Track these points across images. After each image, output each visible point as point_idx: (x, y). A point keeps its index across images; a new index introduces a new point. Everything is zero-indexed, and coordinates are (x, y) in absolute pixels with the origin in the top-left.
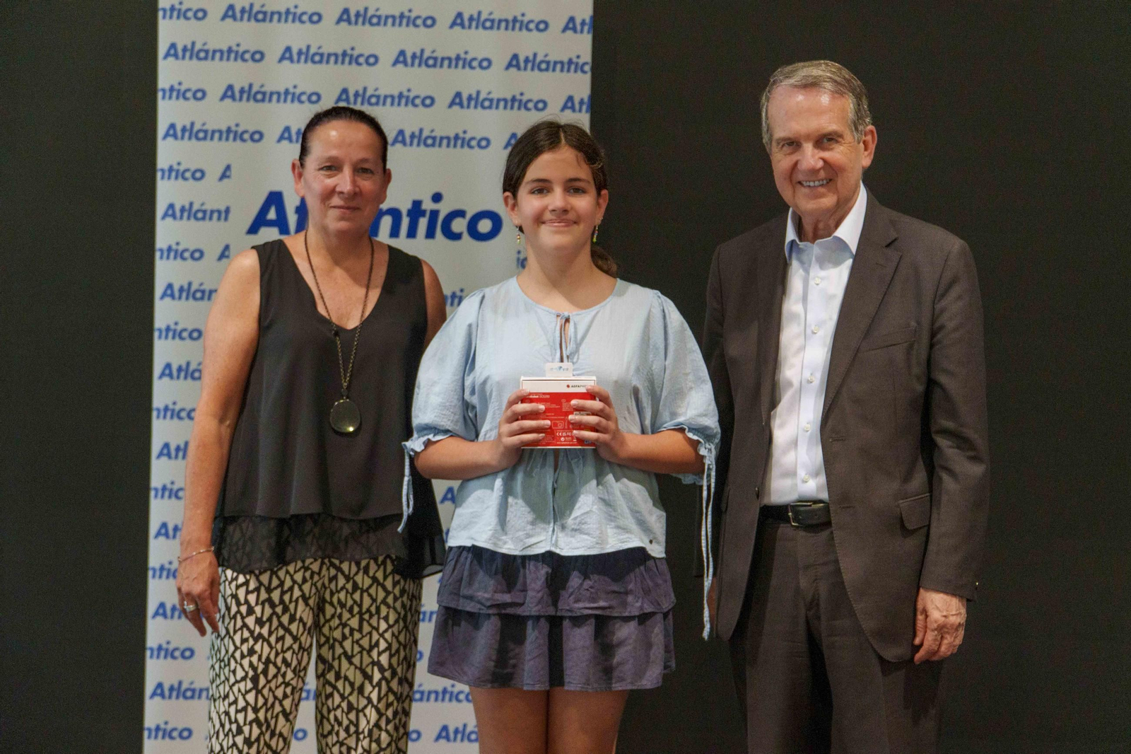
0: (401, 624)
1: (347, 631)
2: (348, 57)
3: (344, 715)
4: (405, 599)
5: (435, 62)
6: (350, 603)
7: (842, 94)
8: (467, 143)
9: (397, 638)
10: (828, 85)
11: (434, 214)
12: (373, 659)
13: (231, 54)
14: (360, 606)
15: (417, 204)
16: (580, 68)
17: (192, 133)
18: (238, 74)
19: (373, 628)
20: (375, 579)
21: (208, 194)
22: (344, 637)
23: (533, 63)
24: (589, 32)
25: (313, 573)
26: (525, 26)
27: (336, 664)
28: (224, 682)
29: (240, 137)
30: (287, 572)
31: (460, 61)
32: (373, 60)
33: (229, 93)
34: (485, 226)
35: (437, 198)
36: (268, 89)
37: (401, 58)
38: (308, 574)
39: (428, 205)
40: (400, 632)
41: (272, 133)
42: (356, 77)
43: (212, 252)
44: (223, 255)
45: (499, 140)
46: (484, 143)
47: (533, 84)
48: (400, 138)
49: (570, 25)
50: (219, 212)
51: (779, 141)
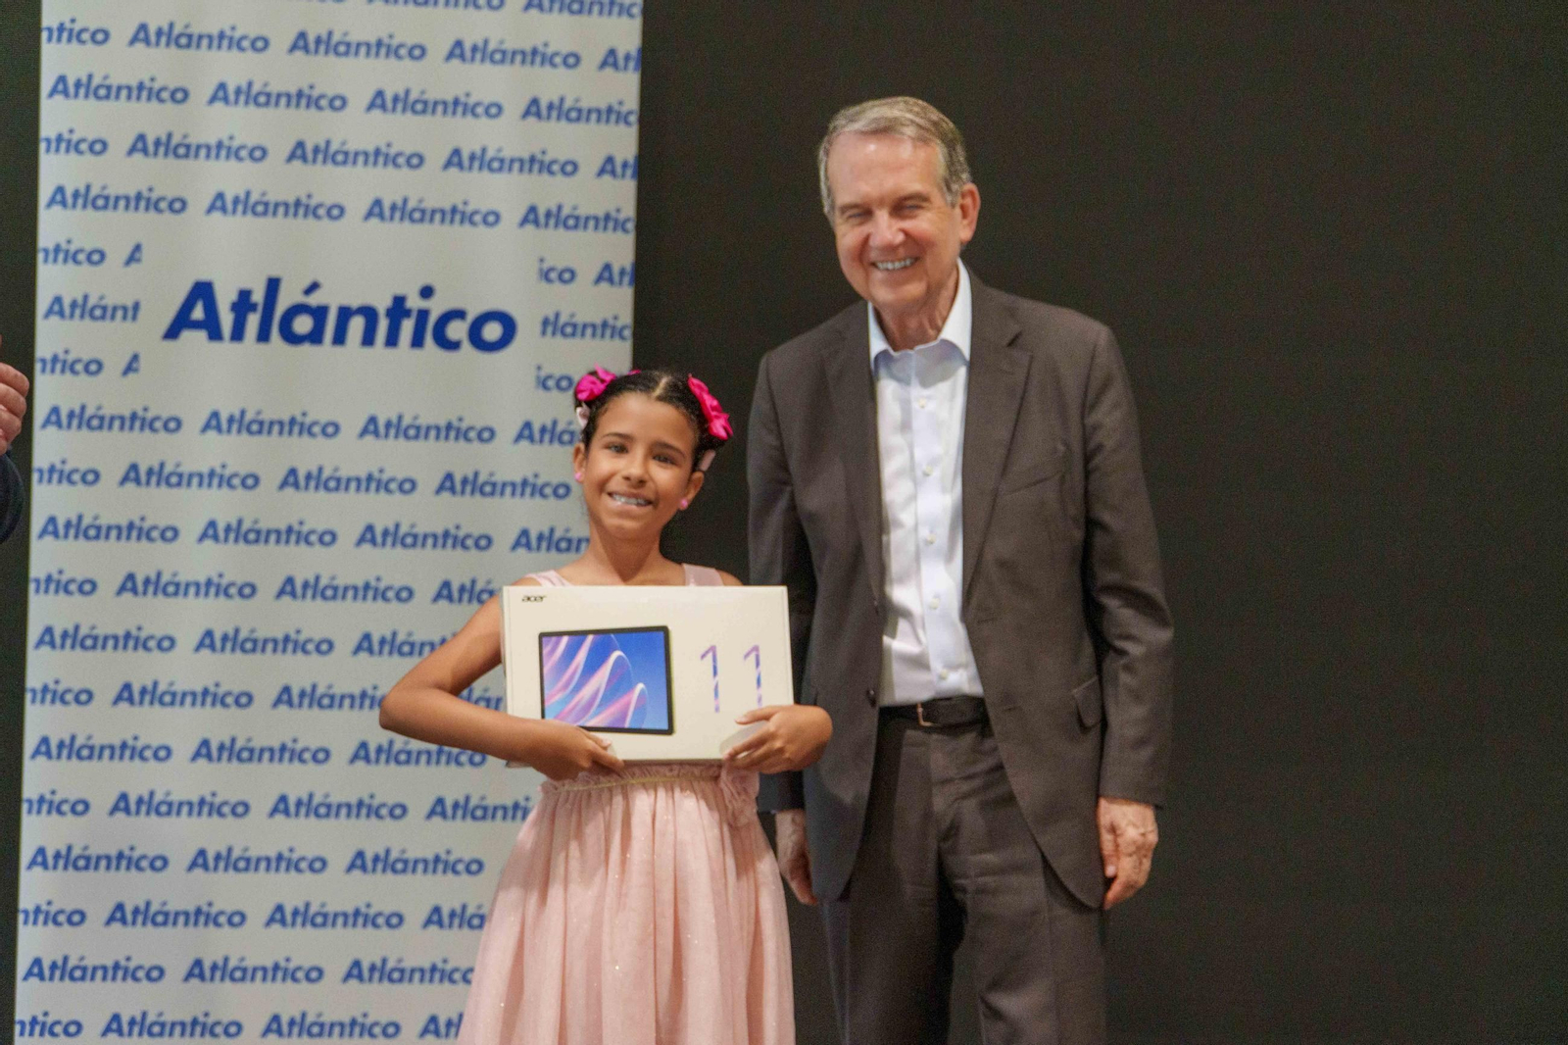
2: (304, 99)
5: (424, 107)
7: (927, 142)
8: (468, 218)
10: (909, 131)
11: (423, 315)
13: (142, 91)
15: (399, 301)
16: (623, 118)
17: (87, 199)
18: (154, 120)
21: (109, 284)
23: (559, 111)
24: (635, 70)
26: (548, 60)
29: (154, 205)
31: (458, 106)
32: (338, 103)
33: (139, 145)
34: (493, 331)
35: (427, 292)
36: (193, 140)
37: (378, 102)
39: (414, 302)
41: (199, 201)
42: (315, 127)
43: (115, 363)
44: (130, 368)
45: (512, 214)
46: (492, 218)
47: (558, 139)
48: (376, 210)
49: (610, 60)
50: (125, 308)
51: (845, 209)
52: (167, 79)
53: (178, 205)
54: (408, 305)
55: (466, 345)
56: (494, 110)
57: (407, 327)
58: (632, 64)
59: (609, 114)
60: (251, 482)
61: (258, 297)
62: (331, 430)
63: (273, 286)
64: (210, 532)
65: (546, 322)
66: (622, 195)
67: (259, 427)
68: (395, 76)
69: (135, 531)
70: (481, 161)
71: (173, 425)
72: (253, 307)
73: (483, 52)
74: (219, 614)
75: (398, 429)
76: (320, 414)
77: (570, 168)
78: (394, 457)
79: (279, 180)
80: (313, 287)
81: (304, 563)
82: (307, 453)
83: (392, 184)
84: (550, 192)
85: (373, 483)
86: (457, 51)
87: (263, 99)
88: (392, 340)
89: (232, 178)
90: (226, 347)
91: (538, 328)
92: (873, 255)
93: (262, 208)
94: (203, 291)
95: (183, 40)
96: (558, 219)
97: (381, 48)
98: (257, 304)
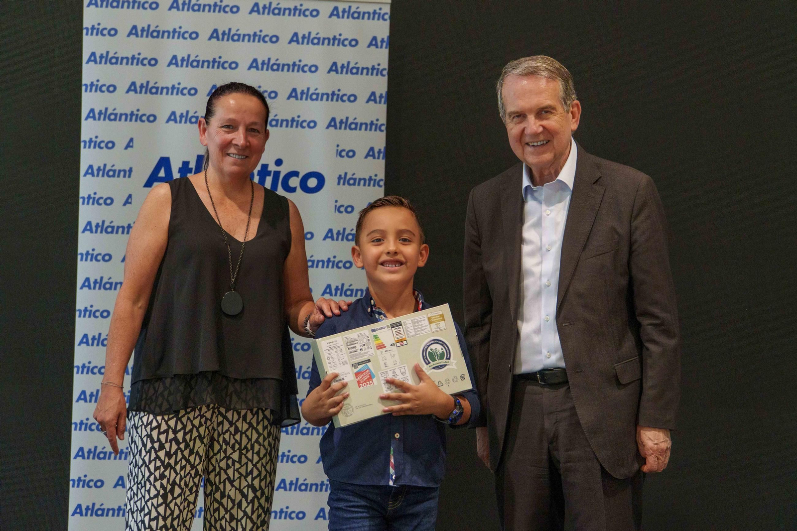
0: (268, 458)
1: (230, 462)
2: (217, 63)
3: (227, 523)
4: (270, 439)
5: (278, 67)
6: (232, 441)
8: (300, 125)
9: (265, 467)
11: (277, 174)
12: (249, 483)
13: (134, 60)
14: (240, 444)
15: (265, 167)
16: (380, 73)
17: (106, 115)
18: (140, 74)
19: (249, 460)
20: (250, 424)
21: (116, 158)
22: (228, 467)
23: (347, 69)
24: (386, 48)
25: (207, 419)
26: (342, 43)
27: (221, 486)
28: (141, 499)
29: (140, 118)
30: (189, 418)
31: (295, 67)
32: (234, 65)
33: (132, 88)
34: (312, 182)
35: (279, 162)
36: (160, 85)
37: (254, 65)
38: (203, 420)
39: (272, 168)
40: (267, 464)
41: (163, 115)
42: (222, 78)
43: (119, 200)
44: (127, 202)
45: (323, 122)
46: (312, 124)
47: (347, 83)
49: (373, 42)
50: (125, 171)
52: (147, 54)
53: (152, 118)
54: (269, 169)
55: (299, 189)
56: (314, 69)
57: (269, 179)
58: (384, 44)
59: (373, 70)
61: (192, 165)
63: (200, 160)
65: (340, 178)
66: (379, 112)
68: (263, 51)
70: (307, 95)
72: (190, 171)
73: (308, 39)
77: (353, 98)
84: (342, 111)
86: (295, 38)
87: (197, 64)
89: (179, 104)
91: (337, 181)
94: (164, 162)
95: (155, 33)
96: (346, 124)
97: (256, 37)
98: (192, 169)
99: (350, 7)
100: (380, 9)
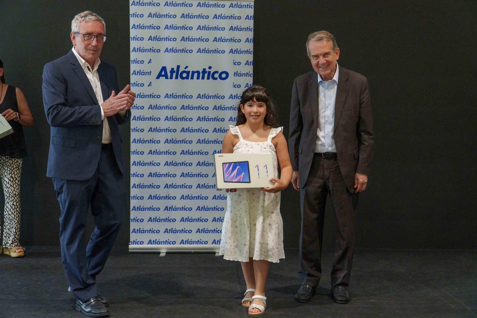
2: (184, 28)
5: (209, 29)
7: (329, 41)
8: (218, 52)
10: (325, 39)
11: (209, 72)
13: (151, 27)
15: (204, 69)
16: (250, 30)
17: (140, 50)
18: (153, 33)
21: (145, 68)
23: (237, 29)
24: (253, 20)
26: (234, 18)
29: (154, 51)
31: (216, 28)
32: (191, 28)
33: (150, 38)
34: (224, 76)
35: (210, 68)
36: (161, 37)
37: (199, 28)
39: (207, 70)
41: (163, 50)
42: (186, 33)
43: (147, 84)
44: (149, 85)
45: (227, 51)
46: (223, 52)
47: (237, 35)
48: (199, 51)
49: (247, 17)
50: (148, 72)
51: (313, 56)
52: (156, 24)
53: (159, 51)
54: (206, 71)
55: (218, 78)
56: (223, 29)
57: (206, 75)
58: (252, 18)
59: (247, 29)
60: (175, 108)
61: (175, 70)
62: (191, 97)
63: (178, 67)
64: (167, 119)
65: (235, 73)
66: (250, 46)
67: (176, 97)
68: (203, 22)
69: (151, 119)
70: (221, 40)
71: (159, 97)
72: (174, 72)
73: (221, 17)
74: (169, 136)
75: (205, 96)
76: (189, 94)
77: (239, 41)
78: (204, 102)
79: (179, 45)
80: (187, 67)
81: (186, 125)
82: (186, 102)
83: (202, 45)
84: (235, 46)
85: (200, 108)
86: (215, 17)
87: (176, 28)
88: (203, 78)
89: (169, 45)
90: (169, 80)
91: (234, 74)
92: (320, 65)
93: (176, 51)
94: (164, 69)
95: (159, 16)
96: (237, 51)
97: (200, 16)
98: (175, 71)
99: (237, 3)
100: (250, 4)
